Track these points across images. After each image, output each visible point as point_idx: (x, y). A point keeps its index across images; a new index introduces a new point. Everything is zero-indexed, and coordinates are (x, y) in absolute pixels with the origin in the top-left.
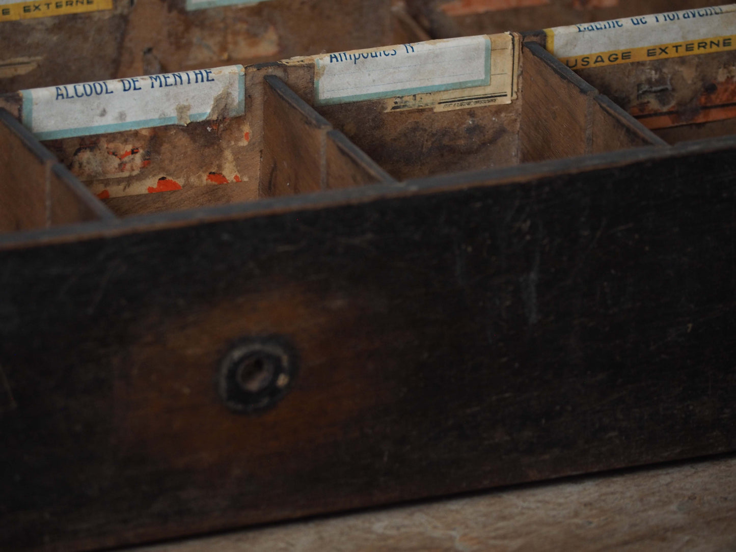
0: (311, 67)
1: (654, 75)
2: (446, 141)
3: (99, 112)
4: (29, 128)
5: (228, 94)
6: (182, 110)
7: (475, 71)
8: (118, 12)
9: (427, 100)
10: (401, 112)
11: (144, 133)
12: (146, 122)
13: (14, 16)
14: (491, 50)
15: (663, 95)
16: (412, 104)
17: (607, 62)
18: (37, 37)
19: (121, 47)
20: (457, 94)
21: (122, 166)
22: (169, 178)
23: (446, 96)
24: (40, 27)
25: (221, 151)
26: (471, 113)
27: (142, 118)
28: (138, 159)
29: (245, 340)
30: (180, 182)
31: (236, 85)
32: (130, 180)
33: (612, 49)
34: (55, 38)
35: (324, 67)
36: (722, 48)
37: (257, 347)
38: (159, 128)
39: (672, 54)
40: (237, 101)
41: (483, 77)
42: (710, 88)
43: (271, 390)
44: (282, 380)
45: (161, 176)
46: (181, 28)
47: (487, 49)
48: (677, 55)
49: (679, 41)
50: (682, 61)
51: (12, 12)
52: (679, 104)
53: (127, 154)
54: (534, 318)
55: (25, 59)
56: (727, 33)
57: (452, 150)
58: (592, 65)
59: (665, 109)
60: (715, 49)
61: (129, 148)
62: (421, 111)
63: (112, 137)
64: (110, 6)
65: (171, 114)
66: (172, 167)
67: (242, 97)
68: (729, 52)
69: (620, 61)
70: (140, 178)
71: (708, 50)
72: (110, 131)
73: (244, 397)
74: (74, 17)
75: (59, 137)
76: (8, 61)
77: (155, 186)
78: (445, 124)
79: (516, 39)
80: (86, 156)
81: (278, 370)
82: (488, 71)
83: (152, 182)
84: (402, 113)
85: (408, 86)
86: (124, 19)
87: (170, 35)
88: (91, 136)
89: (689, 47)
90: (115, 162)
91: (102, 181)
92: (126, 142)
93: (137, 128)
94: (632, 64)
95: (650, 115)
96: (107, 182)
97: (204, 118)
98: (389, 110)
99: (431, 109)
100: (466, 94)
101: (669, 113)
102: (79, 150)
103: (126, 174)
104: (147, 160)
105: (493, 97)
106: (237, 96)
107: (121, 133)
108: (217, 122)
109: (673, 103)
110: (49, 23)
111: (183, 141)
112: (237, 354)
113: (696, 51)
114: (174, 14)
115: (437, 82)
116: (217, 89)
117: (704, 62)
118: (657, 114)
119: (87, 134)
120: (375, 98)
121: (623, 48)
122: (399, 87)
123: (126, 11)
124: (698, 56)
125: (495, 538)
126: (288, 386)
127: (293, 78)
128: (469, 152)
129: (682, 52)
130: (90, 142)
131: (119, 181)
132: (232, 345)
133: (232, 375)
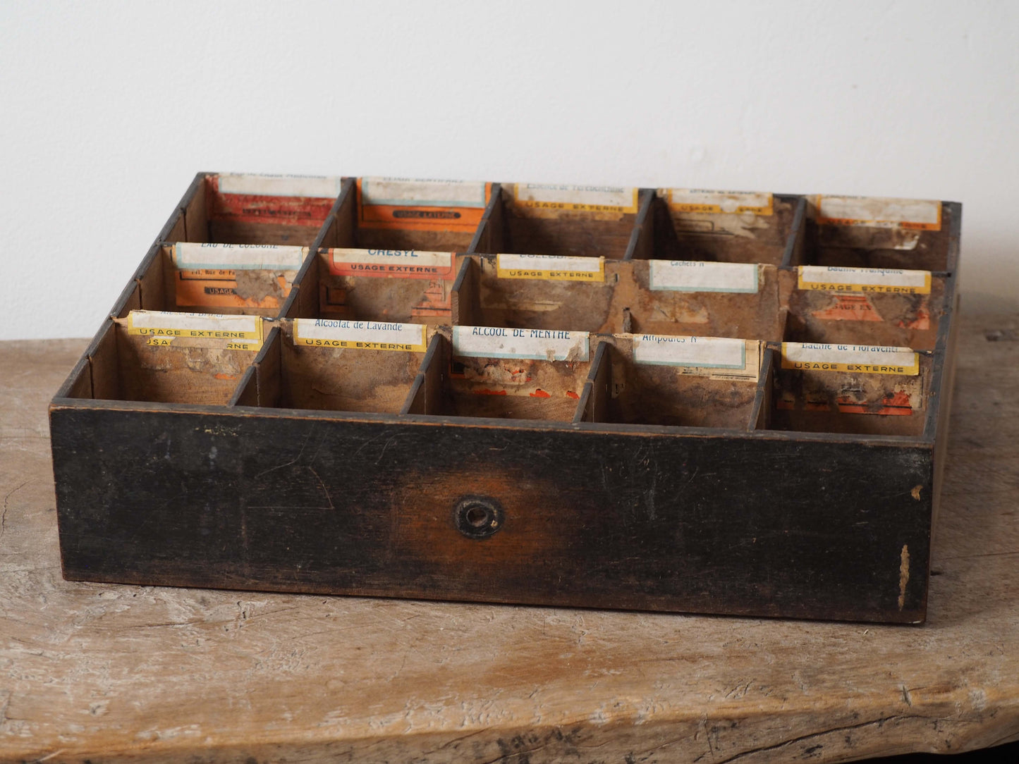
0: (630, 341)
1: (853, 382)
2: (717, 397)
3: (499, 345)
4: (457, 350)
5: (579, 348)
6: (550, 353)
7: (736, 360)
8: (608, 284)
9: (705, 372)
10: (687, 376)
11: (527, 361)
12: (528, 356)
13: (544, 277)
14: (745, 349)
15: (858, 394)
16: (695, 372)
17: (821, 369)
18: (558, 291)
19: (609, 304)
20: (724, 372)
21: (513, 378)
22: (542, 390)
23: (717, 372)
24: (560, 285)
25: (575, 380)
26: (734, 384)
27: (525, 353)
28: (523, 376)
29: (470, 497)
30: (550, 393)
31: (584, 344)
32: (519, 387)
33: (824, 361)
34: (569, 293)
35: (639, 342)
36: (896, 373)
37: (478, 502)
38: (537, 361)
39: (864, 370)
40: (584, 353)
41: (740, 364)
42: (890, 395)
43: (487, 528)
44: (494, 524)
45: (538, 388)
46: (647, 299)
47: (742, 348)
48: (866, 372)
49: (869, 364)
50: (871, 376)
51: (543, 275)
52: (869, 401)
53: (516, 372)
54: (653, 517)
55: (551, 302)
56: (901, 365)
57: (722, 404)
58: (811, 368)
59: (860, 403)
60: (892, 372)
61: (518, 369)
62: (702, 377)
63: (507, 361)
64: (603, 280)
65: (543, 355)
66: (545, 384)
67: (588, 350)
68: (902, 376)
69: (830, 369)
70: (525, 386)
71: (888, 372)
72: (505, 357)
73: (472, 530)
74: (581, 283)
75: (475, 356)
76: (541, 302)
77: (534, 393)
78: (717, 387)
79: (762, 345)
80: (491, 369)
81: (491, 518)
82: (744, 361)
83: (533, 390)
84: (689, 377)
85: (692, 361)
86: (612, 289)
87: (640, 303)
88: (495, 359)
89: (875, 369)
90: (510, 375)
91: (502, 385)
92: (516, 365)
93: (522, 358)
94: (838, 372)
95: (850, 405)
96: (505, 386)
97: (563, 359)
98: (680, 373)
99: (708, 378)
100: (730, 372)
101: (862, 405)
102: (488, 365)
103: (516, 383)
104: (529, 378)
105: (747, 377)
106: (584, 350)
107: (513, 360)
108: (573, 363)
109: (865, 400)
110: (566, 284)
111: (551, 370)
112: (465, 504)
113: (880, 372)
114: (643, 290)
115: (711, 362)
116: (571, 344)
117: (884, 379)
118: (854, 404)
119: (492, 357)
120: (671, 365)
121: (832, 361)
122: (686, 361)
123: (613, 285)
124: (882, 375)
125: (604, 640)
126: (498, 527)
127: (619, 346)
128: (732, 406)
129: (871, 371)
130: (495, 362)
131: (512, 387)
132: (463, 498)
133: (462, 515)
